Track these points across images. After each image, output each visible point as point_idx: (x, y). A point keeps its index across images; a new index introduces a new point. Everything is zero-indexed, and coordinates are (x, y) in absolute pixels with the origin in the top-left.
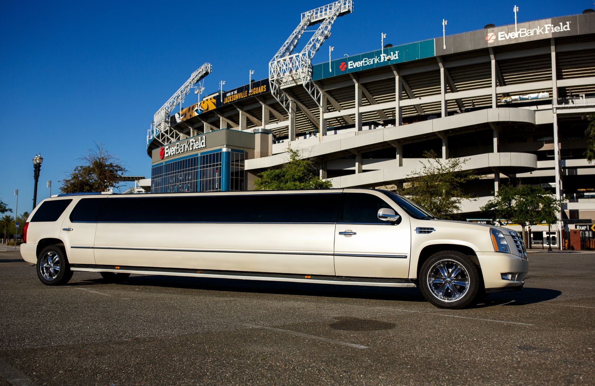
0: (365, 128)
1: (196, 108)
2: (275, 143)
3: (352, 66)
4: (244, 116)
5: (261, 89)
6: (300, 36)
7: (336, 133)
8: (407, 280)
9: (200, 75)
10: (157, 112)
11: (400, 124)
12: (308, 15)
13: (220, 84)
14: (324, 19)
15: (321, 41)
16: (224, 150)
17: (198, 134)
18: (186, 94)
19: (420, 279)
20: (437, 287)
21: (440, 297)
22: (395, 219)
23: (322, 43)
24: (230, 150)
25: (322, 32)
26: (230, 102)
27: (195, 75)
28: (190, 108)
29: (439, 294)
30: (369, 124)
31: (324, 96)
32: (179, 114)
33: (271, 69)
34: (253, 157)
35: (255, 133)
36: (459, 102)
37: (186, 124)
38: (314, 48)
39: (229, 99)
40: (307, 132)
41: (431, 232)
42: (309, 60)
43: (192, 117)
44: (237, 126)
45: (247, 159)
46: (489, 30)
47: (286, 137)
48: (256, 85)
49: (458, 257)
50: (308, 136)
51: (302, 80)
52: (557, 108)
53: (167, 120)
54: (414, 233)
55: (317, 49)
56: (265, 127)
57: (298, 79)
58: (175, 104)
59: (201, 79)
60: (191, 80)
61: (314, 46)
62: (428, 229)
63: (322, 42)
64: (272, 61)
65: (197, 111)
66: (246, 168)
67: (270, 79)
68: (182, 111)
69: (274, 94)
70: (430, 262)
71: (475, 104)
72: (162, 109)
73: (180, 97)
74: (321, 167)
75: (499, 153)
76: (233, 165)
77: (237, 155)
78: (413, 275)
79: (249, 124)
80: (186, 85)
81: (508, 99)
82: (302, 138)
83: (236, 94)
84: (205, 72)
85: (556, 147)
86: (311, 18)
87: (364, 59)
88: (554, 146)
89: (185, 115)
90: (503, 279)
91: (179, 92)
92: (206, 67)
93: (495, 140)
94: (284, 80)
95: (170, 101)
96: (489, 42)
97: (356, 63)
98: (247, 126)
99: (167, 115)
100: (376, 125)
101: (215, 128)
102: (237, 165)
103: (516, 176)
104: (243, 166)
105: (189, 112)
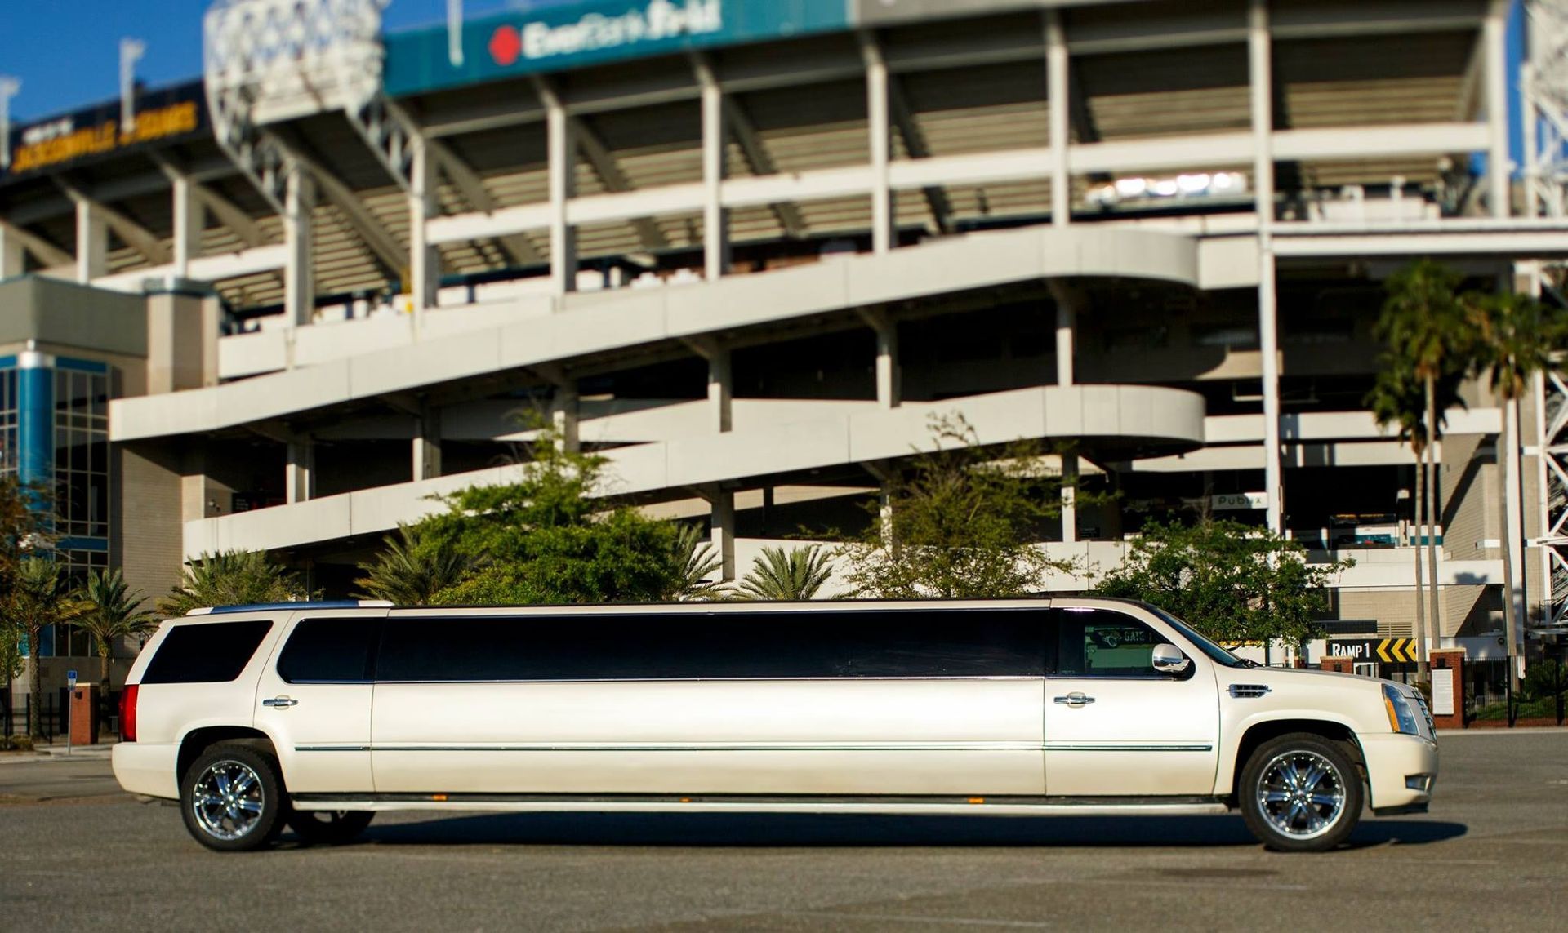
0: (589, 280)
2: (227, 331)
3: (542, 44)
4: (97, 224)
5: (176, 120)
7: (472, 300)
8: (1208, 799)
11: (724, 272)
16: (28, 360)
19: (1240, 794)
20: (1275, 808)
21: (1283, 829)
22: (1181, 667)
24: (50, 362)
26: (40, 167)
29: (1281, 823)
30: (601, 265)
31: (429, 156)
34: (141, 390)
35: (147, 294)
36: (936, 198)
39: (37, 154)
40: (358, 289)
41: (1260, 694)
42: (373, 12)
45: (119, 395)
47: (279, 309)
48: (150, 101)
49: (1322, 746)
50: (360, 307)
51: (345, 92)
54: (1227, 696)
56: (186, 268)
57: (329, 86)
62: (1254, 687)
66: (119, 430)
67: (211, 83)
69: (230, 141)
70: (1263, 758)
71: (990, 202)
74: (418, 427)
75: (1078, 388)
76: (62, 420)
77: (79, 382)
78: (1225, 786)
79: (121, 251)
81: (1106, 194)
82: (336, 312)
83: (65, 135)
85: (1268, 364)
88: (1260, 365)
90: (1407, 787)
93: (1064, 338)
94: (270, 88)
97: (558, 31)
98: (112, 261)
100: (632, 271)
102: (80, 422)
103: (1130, 466)
104: (104, 424)
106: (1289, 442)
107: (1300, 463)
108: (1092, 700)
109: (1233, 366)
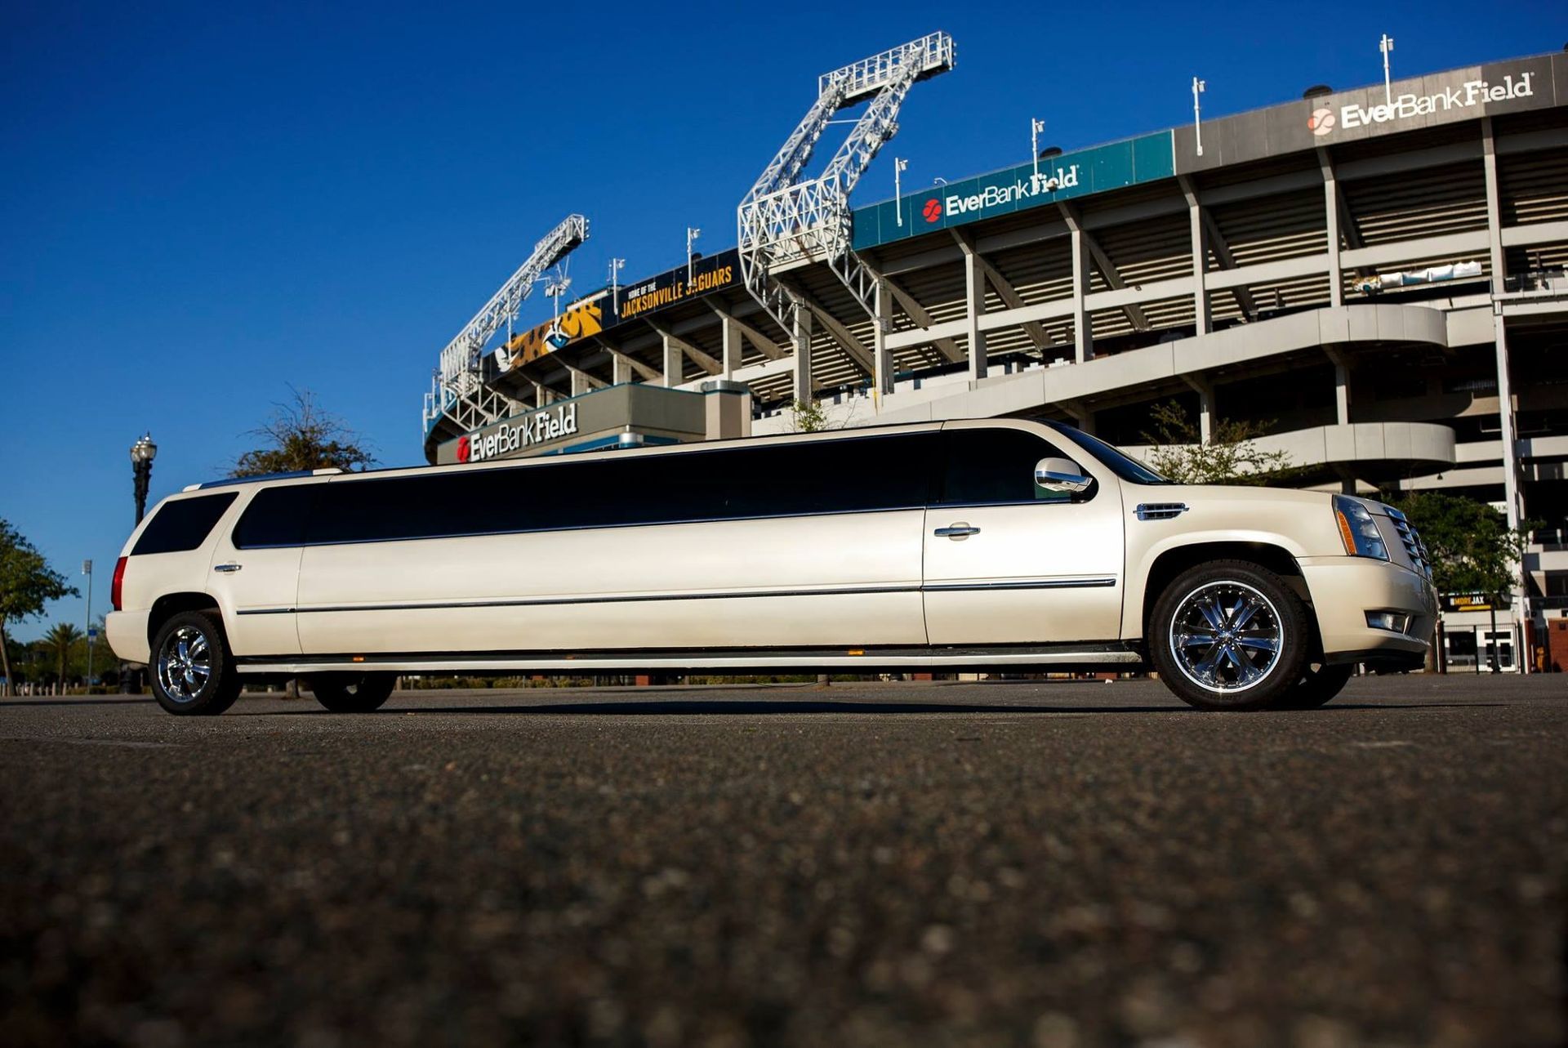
0: (997, 371)
1: (550, 333)
2: (758, 417)
3: (957, 208)
4: (676, 350)
5: (720, 278)
6: (816, 136)
7: (917, 386)
8: (1116, 645)
9: (558, 247)
10: (449, 346)
11: (1087, 358)
12: (836, 79)
13: (612, 267)
14: (878, 90)
15: (874, 145)
16: (626, 437)
17: (555, 400)
18: (522, 296)
19: (1150, 637)
20: (1196, 655)
21: (1205, 681)
22: (1081, 487)
23: (874, 151)
24: (640, 438)
25: (876, 123)
26: (638, 314)
27: (544, 249)
28: (533, 332)
29: (1201, 674)
30: (1005, 361)
31: (883, 289)
32: (505, 349)
33: (742, 222)
35: (705, 393)
36: (1242, 295)
37: (523, 375)
38: (855, 166)
39: (635, 306)
40: (843, 386)
41: (1177, 514)
42: (843, 196)
43: (539, 356)
44: (657, 377)
46: (1318, 101)
47: (788, 401)
48: (704, 266)
49: (1251, 575)
50: (844, 396)
51: (827, 250)
52: (1504, 302)
53: (475, 365)
54: (1133, 519)
55: (862, 167)
56: (730, 375)
57: (816, 247)
58: (494, 323)
59: (562, 257)
60: (534, 262)
61: (855, 159)
62: (1169, 506)
63: (876, 148)
64: (746, 203)
65: (551, 339)
67: (741, 251)
68: (513, 342)
69: (753, 288)
70: (1177, 592)
71: (1284, 299)
72: (462, 339)
73: (507, 307)
75: (1351, 425)
78: (1133, 629)
79: (690, 369)
80: (521, 275)
81: (1373, 283)
82: (829, 401)
83: (652, 292)
84: (570, 238)
85: (1505, 405)
86: (845, 88)
87: (987, 190)
88: (1498, 403)
89: (521, 351)
90: (1370, 626)
91: (503, 292)
92: (574, 227)
93: (1341, 392)
94: (779, 252)
95: (482, 317)
96: (1317, 133)
97: (966, 199)
98: (684, 375)
99: (475, 353)
100: (1024, 361)
101: (599, 383)
103: (1398, 485)
105: (531, 343)
106: (1524, 460)
107: (1536, 478)
108: (977, 530)
109: (1478, 407)
